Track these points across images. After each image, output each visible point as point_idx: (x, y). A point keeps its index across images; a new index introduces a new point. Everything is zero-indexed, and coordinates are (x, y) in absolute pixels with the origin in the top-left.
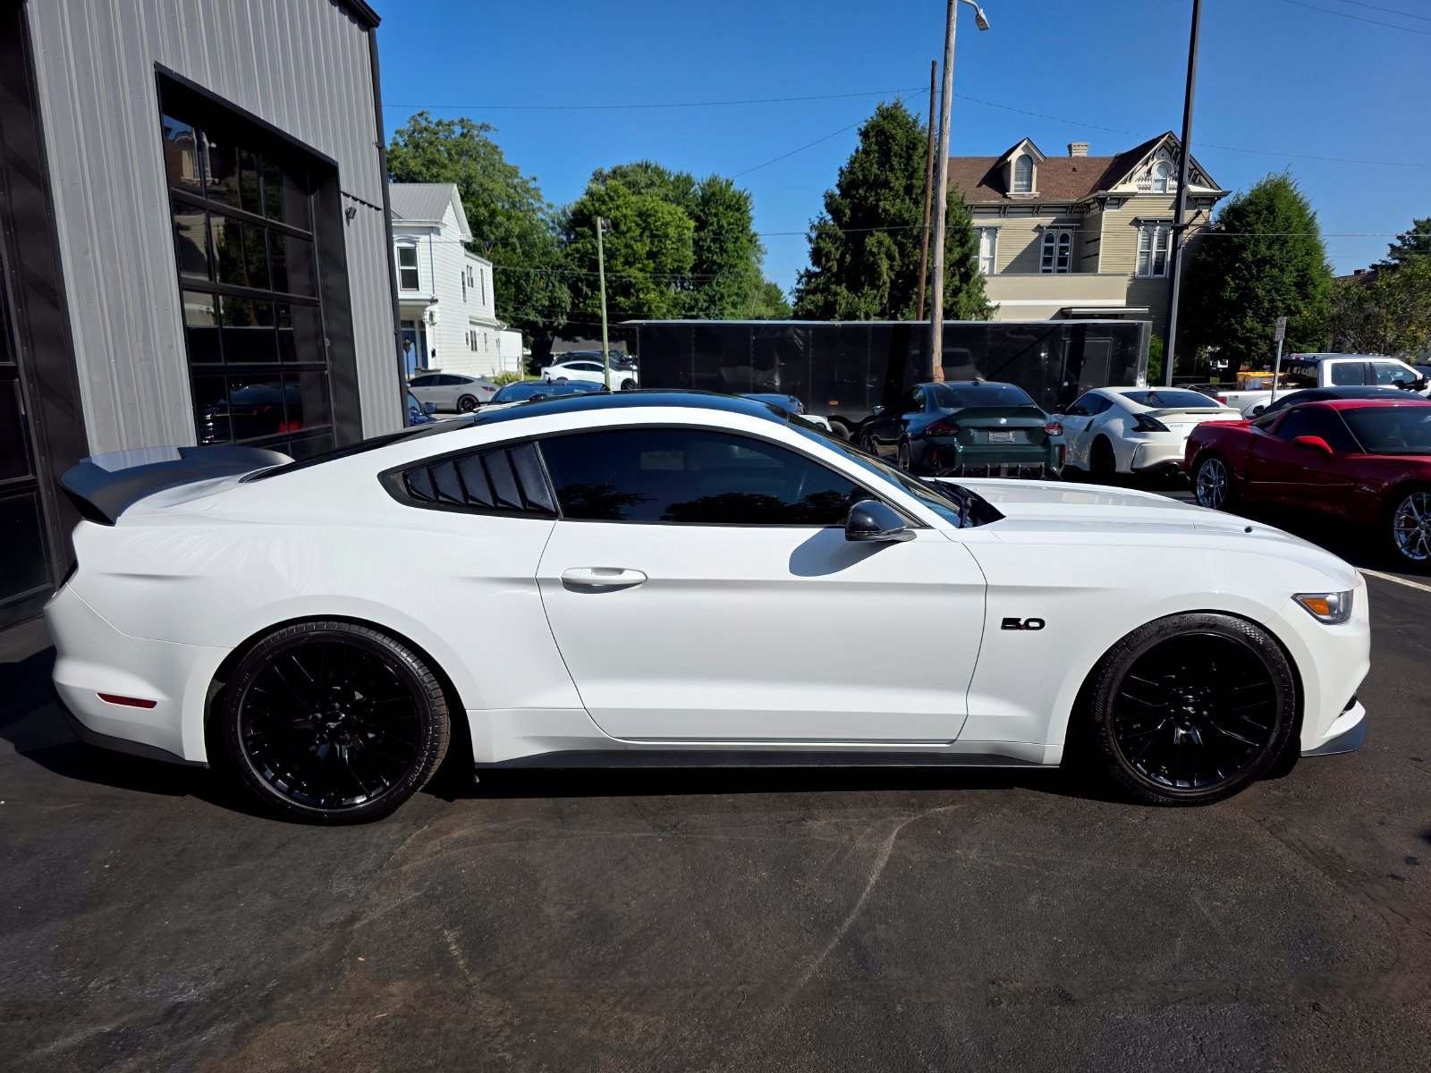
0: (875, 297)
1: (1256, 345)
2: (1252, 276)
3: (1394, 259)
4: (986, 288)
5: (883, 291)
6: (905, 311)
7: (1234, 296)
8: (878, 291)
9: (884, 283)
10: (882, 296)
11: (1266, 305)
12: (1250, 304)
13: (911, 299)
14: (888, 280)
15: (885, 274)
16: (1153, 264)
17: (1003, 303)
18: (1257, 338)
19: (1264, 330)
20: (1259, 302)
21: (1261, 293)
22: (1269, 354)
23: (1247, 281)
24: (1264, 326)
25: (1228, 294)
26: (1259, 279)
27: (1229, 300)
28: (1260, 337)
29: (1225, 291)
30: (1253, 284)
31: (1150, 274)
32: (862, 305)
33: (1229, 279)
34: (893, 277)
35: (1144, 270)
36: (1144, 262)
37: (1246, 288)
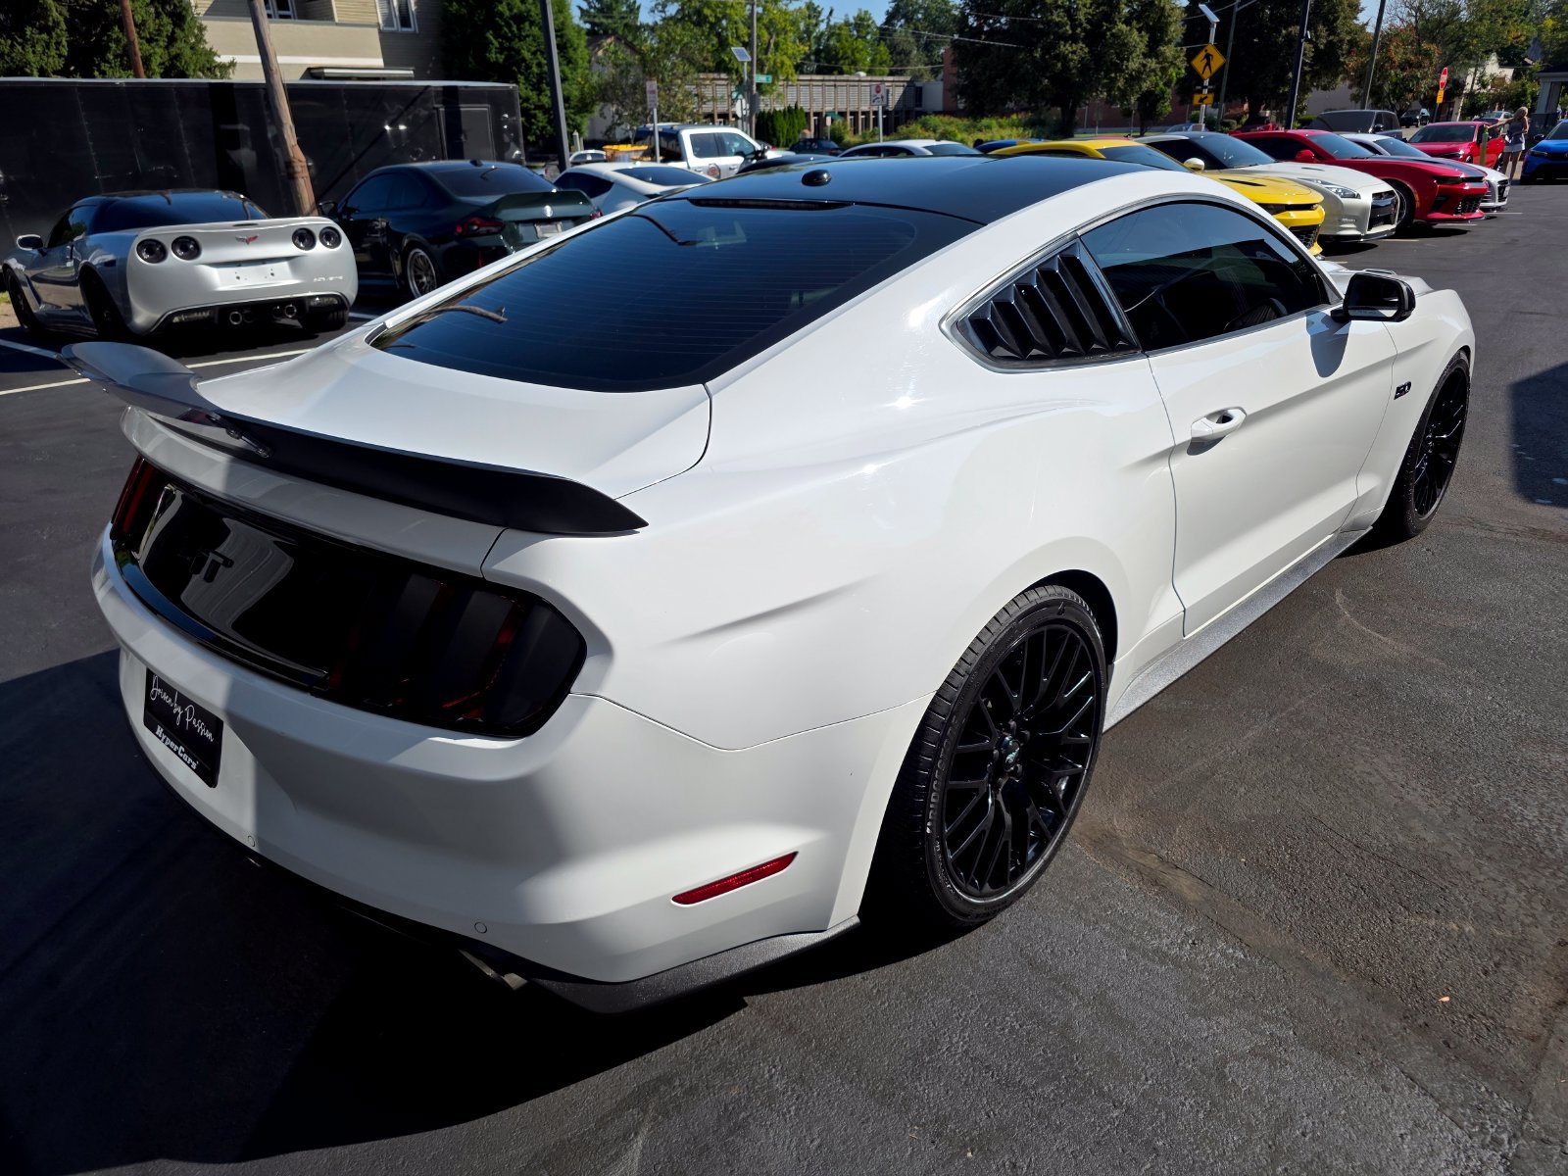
0: (48, 46)
1: (535, 116)
2: (514, 35)
3: (586, 22)
4: (207, 36)
5: (58, 36)
6: (104, 67)
7: (501, 58)
8: (49, 34)
9: (56, 24)
10: (58, 44)
11: (535, 69)
12: (519, 67)
13: (108, 49)
14: (61, 19)
15: (54, 9)
16: (397, 13)
17: (239, 59)
18: (534, 109)
19: (539, 100)
20: (528, 67)
21: (527, 55)
22: (549, 128)
23: (510, 40)
24: (538, 95)
25: (494, 56)
26: (521, 38)
27: (496, 63)
28: (537, 107)
29: (490, 52)
30: (516, 44)
31: (397, 26)
32: (31, 57)
33: (491, 37)
34: (67, 14)
35: (388, 21)
36: (386, 11)
37: (511, 49)
